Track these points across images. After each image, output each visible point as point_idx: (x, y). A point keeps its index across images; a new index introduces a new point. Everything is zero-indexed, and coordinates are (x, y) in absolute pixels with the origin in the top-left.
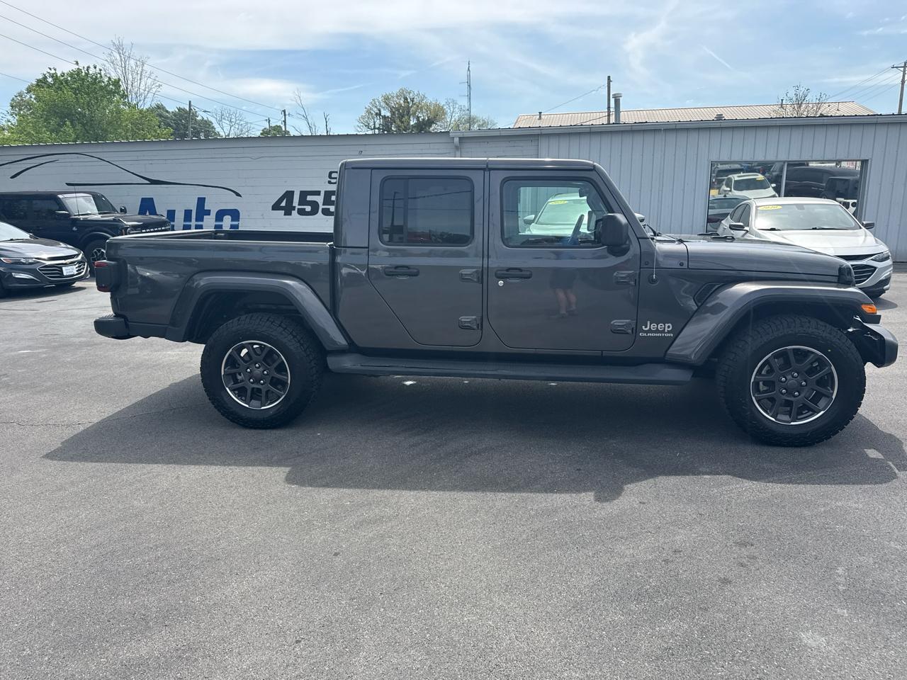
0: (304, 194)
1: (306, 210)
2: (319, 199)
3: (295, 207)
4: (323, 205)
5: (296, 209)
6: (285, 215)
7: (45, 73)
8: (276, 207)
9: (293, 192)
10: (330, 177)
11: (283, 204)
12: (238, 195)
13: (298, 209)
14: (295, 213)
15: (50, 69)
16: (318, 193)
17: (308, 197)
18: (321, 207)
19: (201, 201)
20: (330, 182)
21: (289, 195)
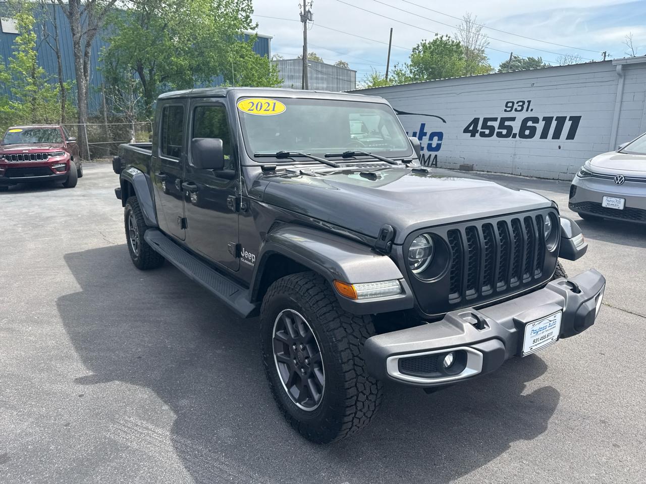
0: (486, 120)
1: (486, 133)
2: (496, 124)
3: (478, 130)
4: (498, 129)
5: (479, 132)
6: (471, 136)
7: (419, 43)
8: (466, 130)
9: (479, 118)
10: (506, 106)
11: (471, 128)
12: (444, 121)
13: (481, 132)
14: (478, 135)
15: (423, 40)
16: (495, 119)
17: (489, 122)
18: (497, 130)
19: (423, 125)
20: (505, 111)
21: (476, 121)
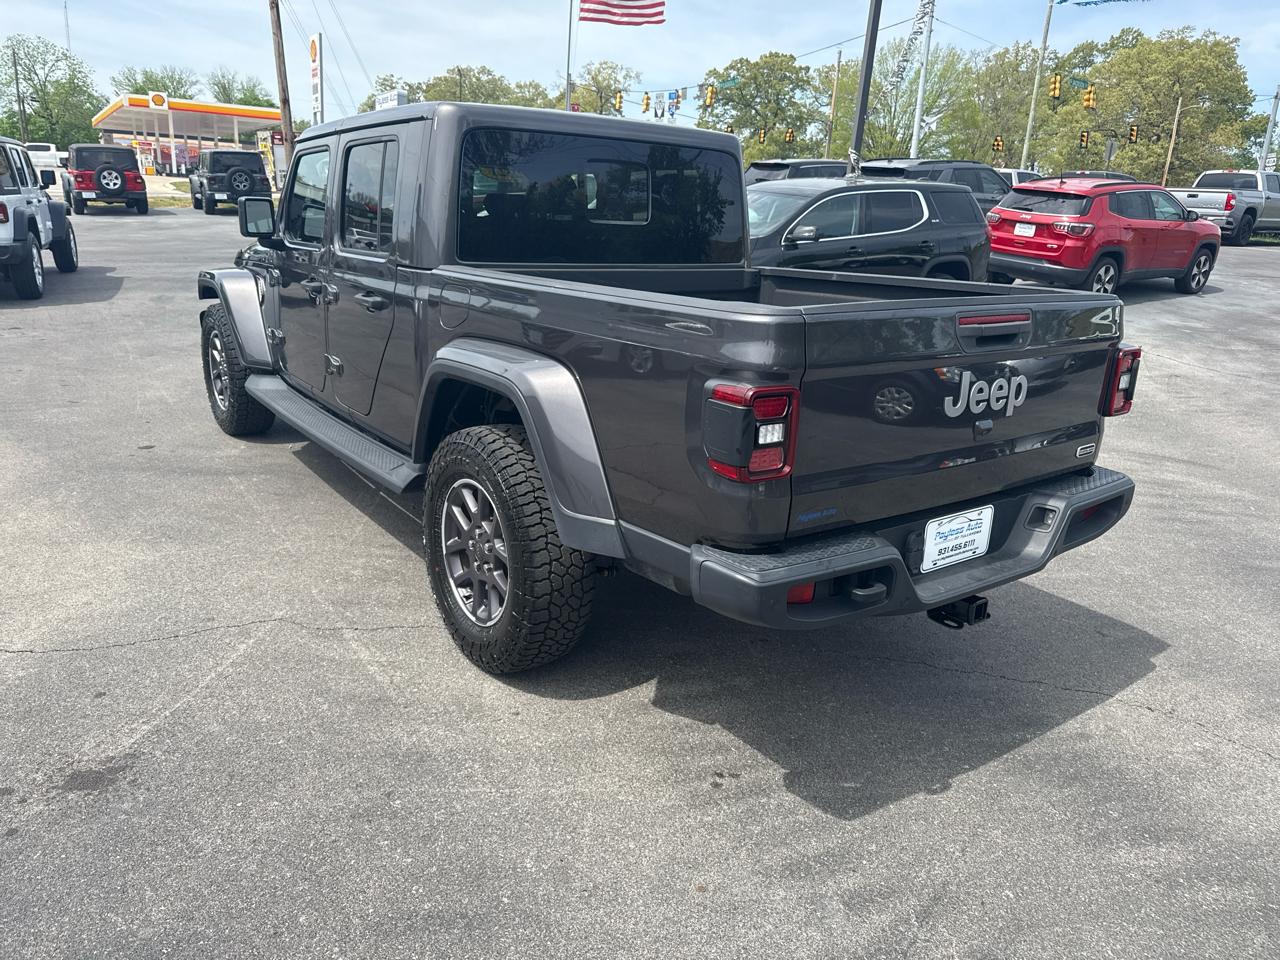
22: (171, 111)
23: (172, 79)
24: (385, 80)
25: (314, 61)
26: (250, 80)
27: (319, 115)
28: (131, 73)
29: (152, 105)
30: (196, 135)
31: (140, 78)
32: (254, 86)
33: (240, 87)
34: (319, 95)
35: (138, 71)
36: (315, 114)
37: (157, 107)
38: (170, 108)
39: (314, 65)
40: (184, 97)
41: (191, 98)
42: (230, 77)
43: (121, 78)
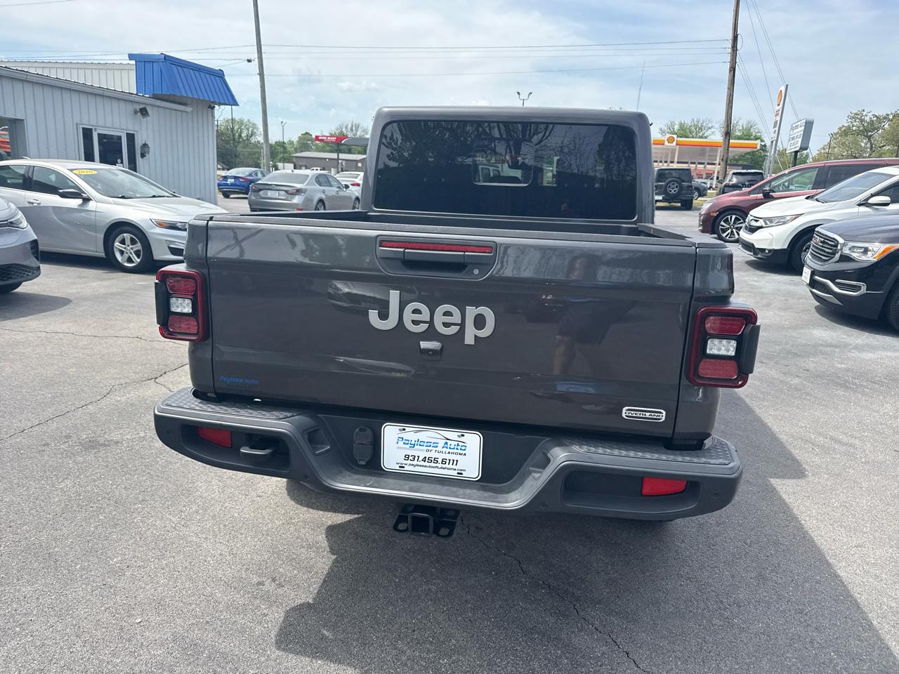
22: (678, 146)
23: (696, 126)
24: (857, 114)
25: (778, 105)
26: (749, 122)
27: (774, 142)
28: (673, 124)
29: (666, 143)
30: (687, 161)
31: (676, 127)
32: (751, 127)
33: (741, 128)
34: (777, 129)
35: (677, 123)
36: (772, 142)
37: (669, 144)
38: (677, 145)
39: (777, 108)
40: (701, 137)
41: (706, 137)
42: (735, 122)
43: (665, 128)
